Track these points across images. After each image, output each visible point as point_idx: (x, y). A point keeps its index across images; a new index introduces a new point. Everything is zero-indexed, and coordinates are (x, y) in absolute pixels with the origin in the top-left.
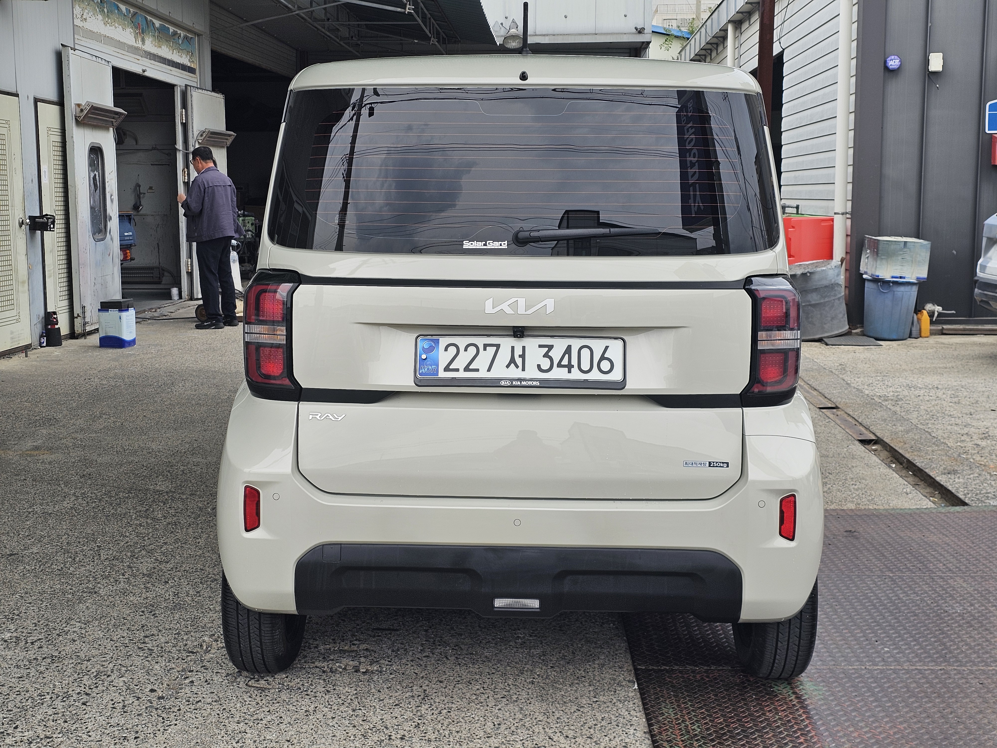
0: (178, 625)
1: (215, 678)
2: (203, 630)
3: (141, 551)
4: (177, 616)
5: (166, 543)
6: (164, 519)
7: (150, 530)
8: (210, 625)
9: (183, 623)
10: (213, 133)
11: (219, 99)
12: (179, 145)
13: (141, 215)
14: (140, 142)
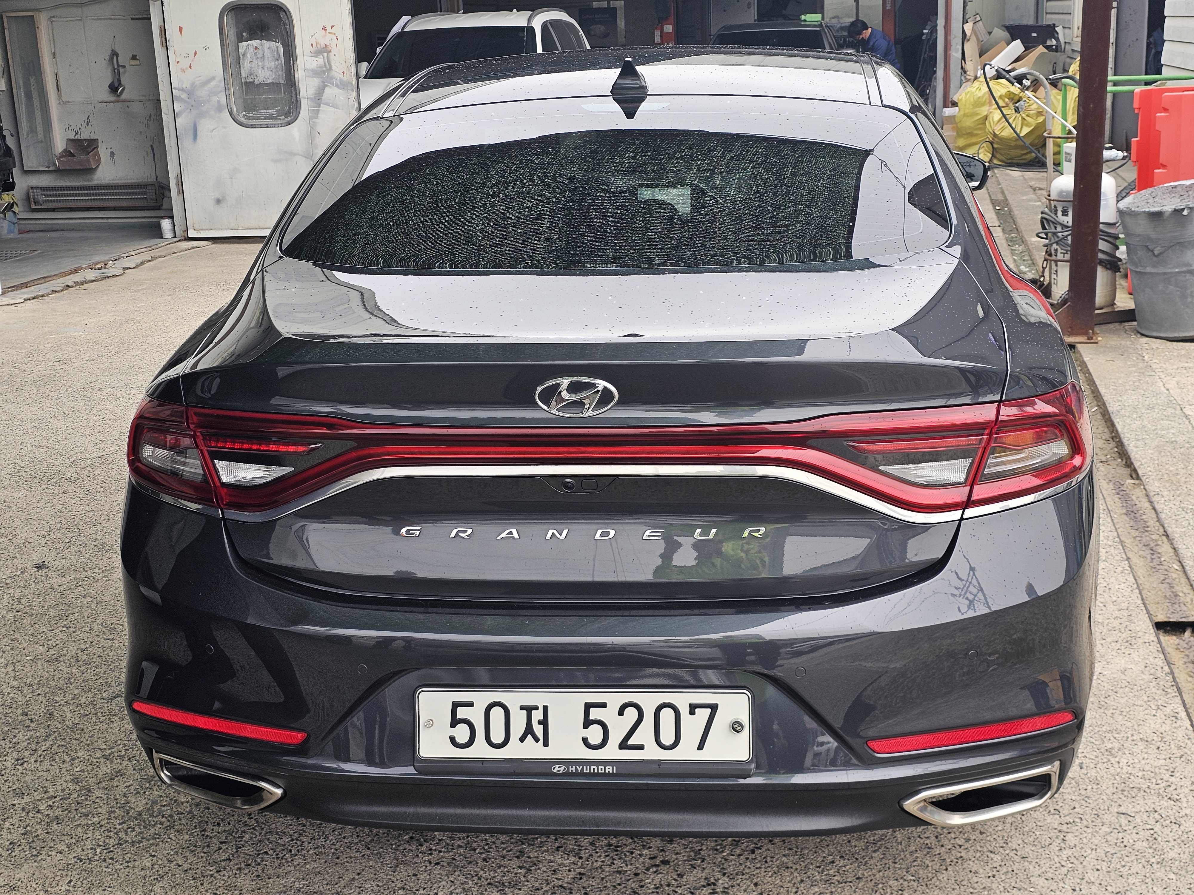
13: (124, 101)
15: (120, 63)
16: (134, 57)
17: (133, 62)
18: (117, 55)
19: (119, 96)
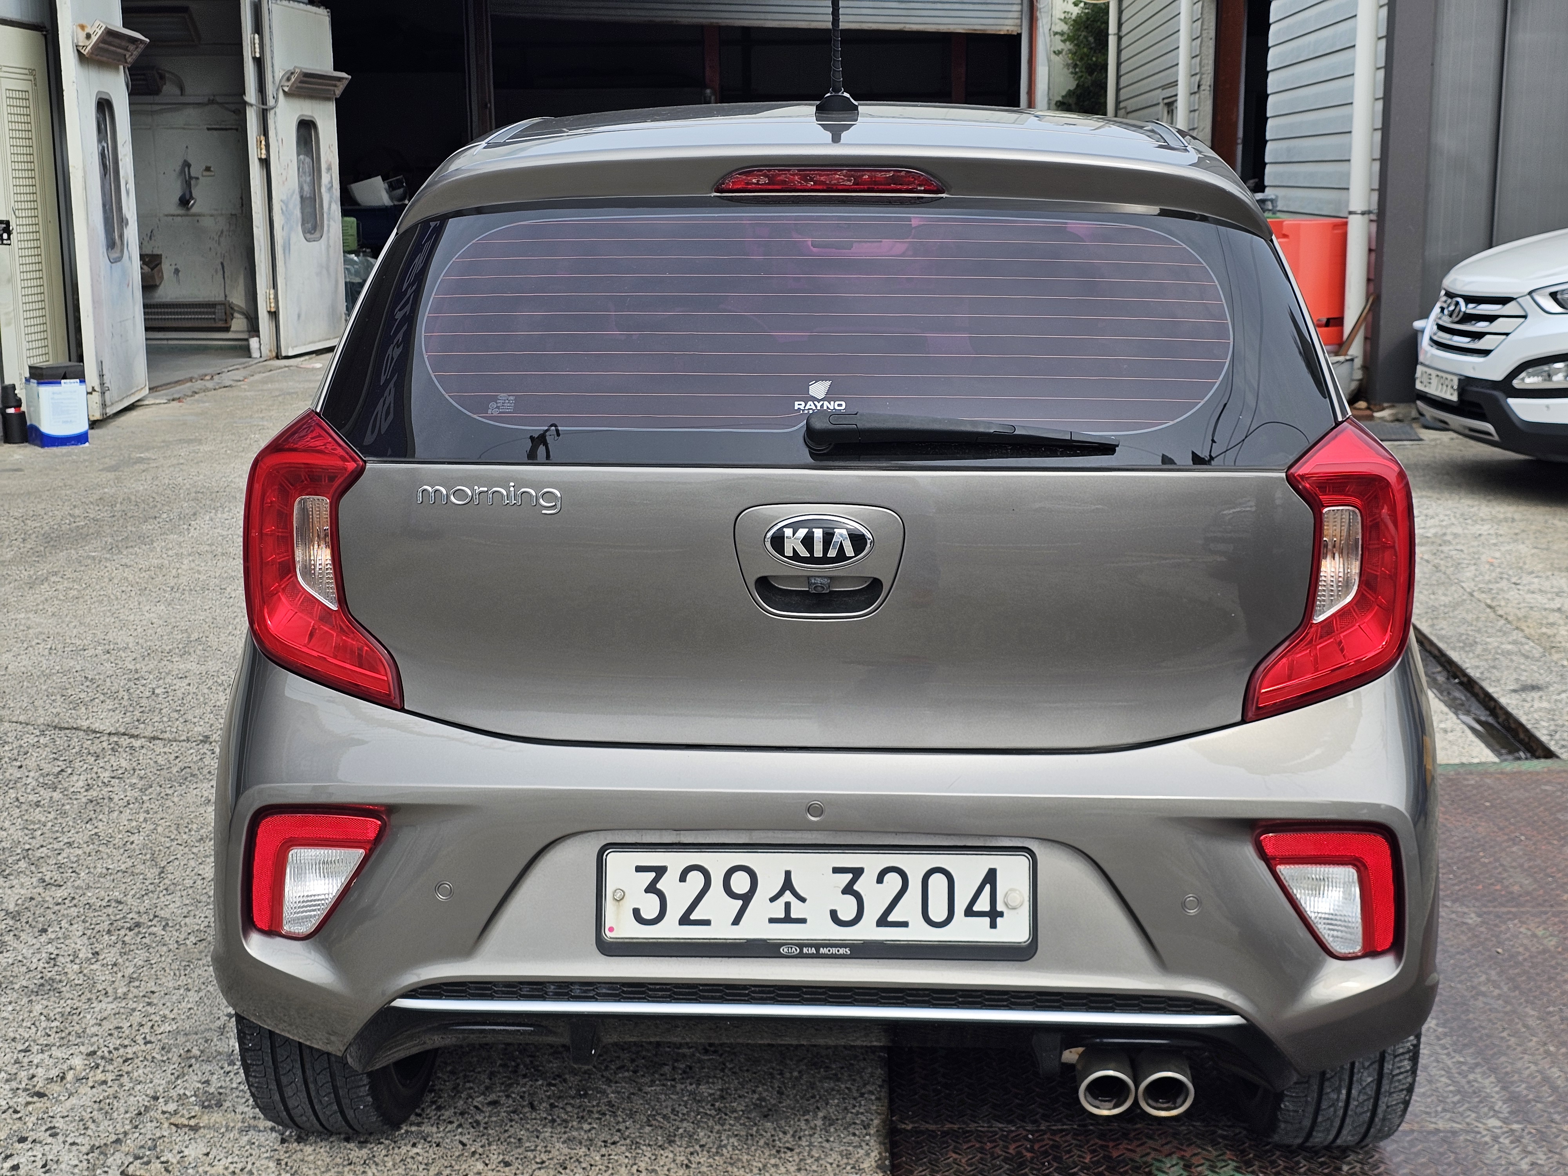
0: (34, 1029)
1: (65, 1157)
2: (78, 1040)
3: (19, 860)
4: (38, 1008)
5: (70, 844)
6: (87, 790)
7: (51, 816)
8: (95, 1029)
9: (44, 1024)
10: (306, 75)
11: (322, 17)
12: (251, 95)
13: (194, 215)
14: (189, 90)
15: (193, 174)
16: (208, 169)
17: (205, 174)
18: (189, 166)
19: (188, 209)
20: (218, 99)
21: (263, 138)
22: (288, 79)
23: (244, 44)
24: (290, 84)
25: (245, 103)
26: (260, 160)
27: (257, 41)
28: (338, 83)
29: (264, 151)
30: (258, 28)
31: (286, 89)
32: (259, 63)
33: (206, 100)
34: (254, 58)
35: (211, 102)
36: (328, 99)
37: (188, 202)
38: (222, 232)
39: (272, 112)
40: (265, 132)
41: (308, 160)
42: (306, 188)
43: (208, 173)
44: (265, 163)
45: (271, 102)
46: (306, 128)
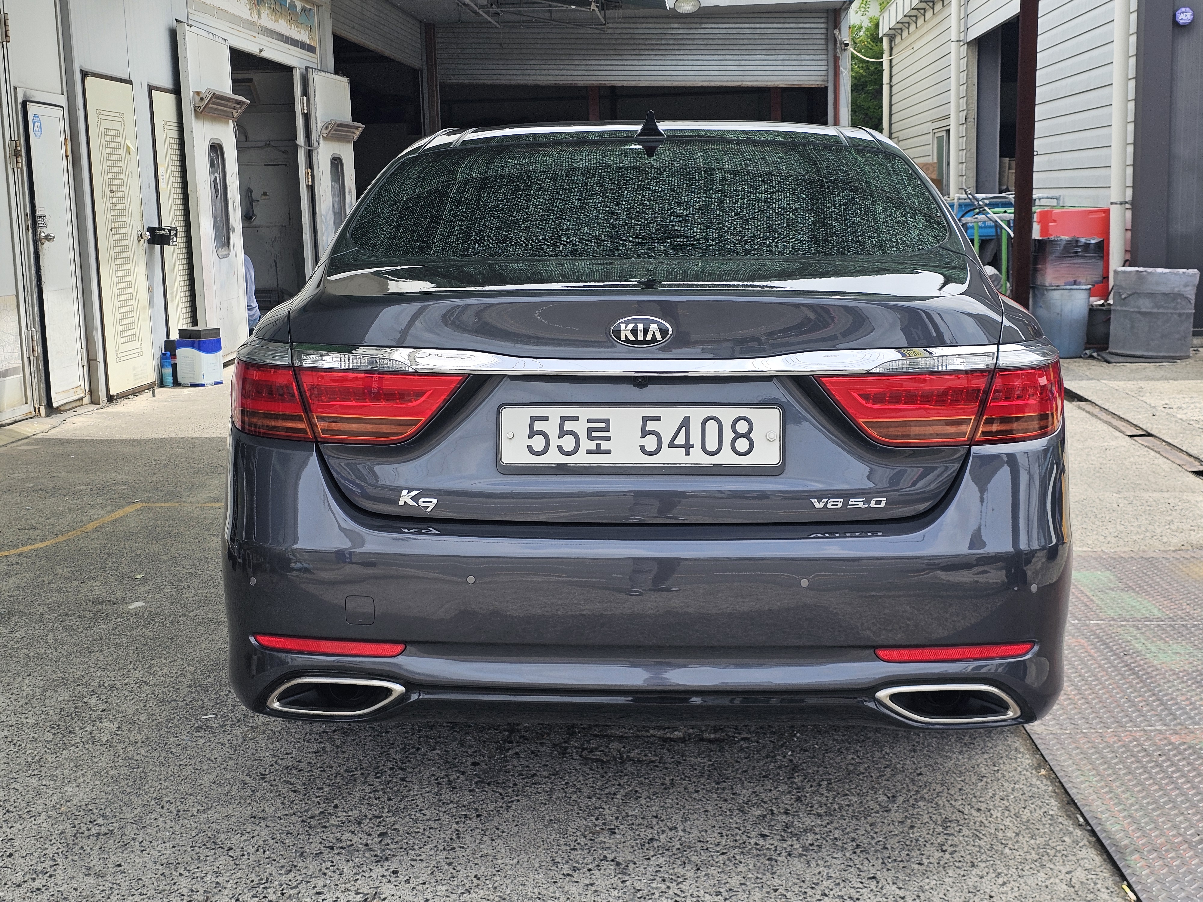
10: (340, 125)
11: (343, 83)
12: (301, 140)
13: (255, 227)
14: (251, 137)
15: (254, 198)
16: (265, 194)
17: (263, 197)
18: (251, 192)
19: (251, 223)
20: (272, 143)
21: (309, 170)
22: (327, 128)
23: (296, 104)
24: (327, 131)
25: (296, 146)
26: (307, 186)
27: (305, 101)
28: (356, 131)
29: (310, 180)
30: (305, 92)
31: (325, 135)
32: (307, 117)
33: (264, 144)
34: (303, 114)
35: (268, 145)
36: (349, 142)
37: (251, 218)
38: (275, 238)
39: (316, 152)
40: (310, 165)
41: (337, 186)
42: (336, 206)
43: (266, 197)
44: (311, 189)
45: (315, 144)
46: (337, 163)
